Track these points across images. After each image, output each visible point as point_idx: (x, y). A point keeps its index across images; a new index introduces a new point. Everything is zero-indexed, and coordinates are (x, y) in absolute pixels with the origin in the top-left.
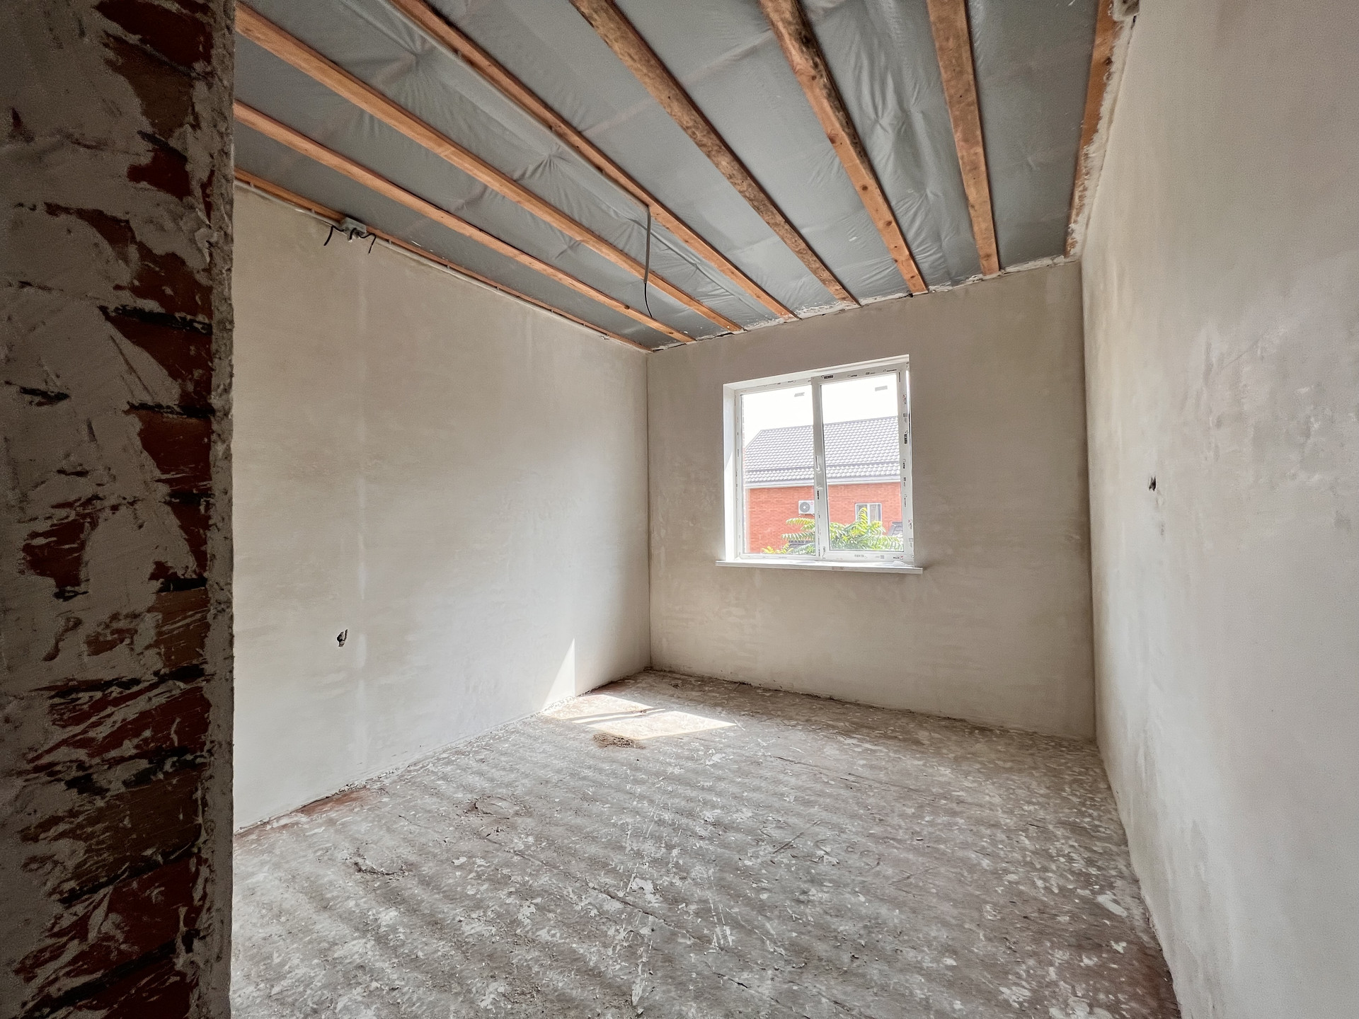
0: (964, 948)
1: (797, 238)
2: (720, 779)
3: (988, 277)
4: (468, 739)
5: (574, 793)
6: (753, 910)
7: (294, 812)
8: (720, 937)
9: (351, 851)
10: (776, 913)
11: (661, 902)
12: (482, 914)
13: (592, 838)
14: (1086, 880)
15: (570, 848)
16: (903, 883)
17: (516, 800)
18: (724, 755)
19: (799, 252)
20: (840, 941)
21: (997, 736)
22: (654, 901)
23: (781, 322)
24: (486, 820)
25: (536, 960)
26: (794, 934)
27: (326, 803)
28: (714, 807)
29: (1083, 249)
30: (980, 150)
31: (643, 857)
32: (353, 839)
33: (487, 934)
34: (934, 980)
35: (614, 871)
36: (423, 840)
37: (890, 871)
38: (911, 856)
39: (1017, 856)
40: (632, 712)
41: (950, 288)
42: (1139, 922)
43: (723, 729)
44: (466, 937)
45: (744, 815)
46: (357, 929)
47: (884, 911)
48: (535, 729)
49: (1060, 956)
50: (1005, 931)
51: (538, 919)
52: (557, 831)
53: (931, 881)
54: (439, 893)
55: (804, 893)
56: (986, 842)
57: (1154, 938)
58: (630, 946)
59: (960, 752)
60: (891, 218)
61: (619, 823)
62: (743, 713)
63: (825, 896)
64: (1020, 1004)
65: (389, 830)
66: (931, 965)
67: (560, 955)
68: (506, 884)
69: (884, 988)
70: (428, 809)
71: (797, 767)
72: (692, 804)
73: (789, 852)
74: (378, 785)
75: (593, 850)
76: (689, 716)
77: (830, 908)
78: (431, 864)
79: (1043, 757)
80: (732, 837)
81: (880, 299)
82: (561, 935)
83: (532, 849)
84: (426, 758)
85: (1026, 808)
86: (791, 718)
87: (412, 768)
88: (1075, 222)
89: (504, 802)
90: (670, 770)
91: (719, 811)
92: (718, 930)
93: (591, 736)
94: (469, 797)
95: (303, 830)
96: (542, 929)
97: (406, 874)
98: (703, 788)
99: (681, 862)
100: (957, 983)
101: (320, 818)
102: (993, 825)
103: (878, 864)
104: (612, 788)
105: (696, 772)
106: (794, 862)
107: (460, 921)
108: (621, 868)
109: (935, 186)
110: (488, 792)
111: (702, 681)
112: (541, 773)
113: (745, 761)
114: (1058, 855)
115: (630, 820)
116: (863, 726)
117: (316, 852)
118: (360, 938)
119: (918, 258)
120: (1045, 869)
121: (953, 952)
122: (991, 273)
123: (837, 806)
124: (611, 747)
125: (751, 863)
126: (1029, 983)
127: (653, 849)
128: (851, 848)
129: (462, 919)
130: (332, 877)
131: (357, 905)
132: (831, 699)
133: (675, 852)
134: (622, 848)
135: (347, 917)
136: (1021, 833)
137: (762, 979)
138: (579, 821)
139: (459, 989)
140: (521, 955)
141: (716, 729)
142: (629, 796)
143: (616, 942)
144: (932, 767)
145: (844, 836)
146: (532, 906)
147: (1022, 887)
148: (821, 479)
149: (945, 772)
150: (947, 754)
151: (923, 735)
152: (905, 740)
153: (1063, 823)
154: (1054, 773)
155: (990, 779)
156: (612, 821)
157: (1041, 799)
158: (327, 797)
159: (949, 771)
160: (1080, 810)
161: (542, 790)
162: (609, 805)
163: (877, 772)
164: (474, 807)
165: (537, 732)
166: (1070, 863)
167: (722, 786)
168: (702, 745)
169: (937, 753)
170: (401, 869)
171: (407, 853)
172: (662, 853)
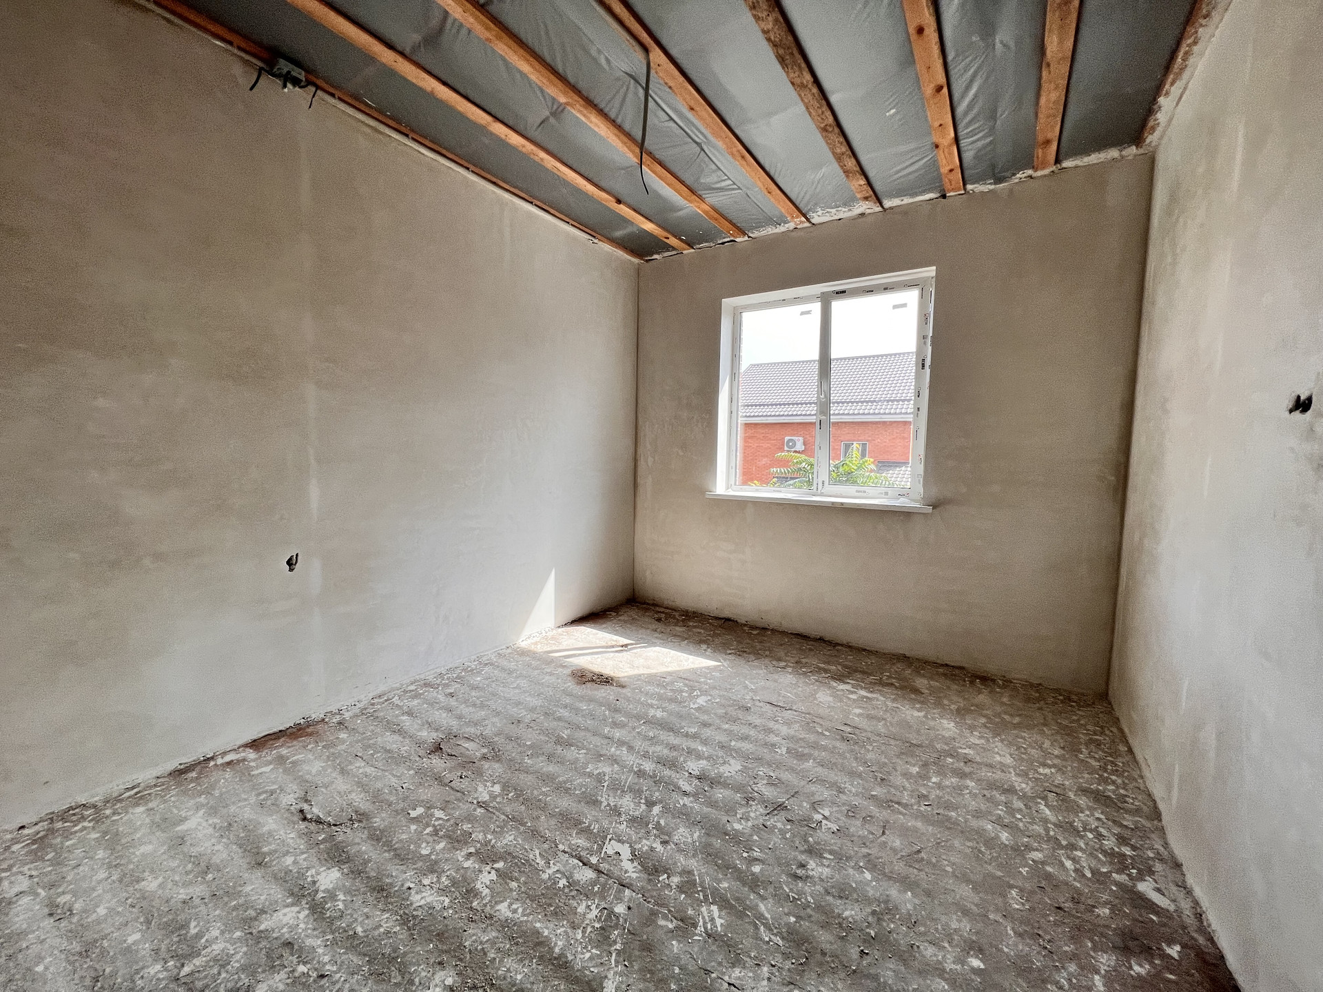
0: (991, 945)
2: (705, 725)
4: (439, 671)
5: (547, 735)
6: (744, 886)
7: (243, 746)
8: (707, 919)
9: (297, 795)
10: (771, 889)
11: (641, 871)
12: (435, 880)
13: (563, 789)
14: (1121, 863)
15: (540, 800)
16: (913, 858)
17: (486, 741)
18: (709, 698)
20: (846, 930)
21: (1000, 687)
22: (631, 870)
24: (451, 763)
25: (493, 942)
26: (792, 919)
27: (279, 738)
28: (699, 757)
31: (620, 815)
32: (302, 781)
33: (438, 906)
34: (959, 986)
35: (587, 831)
36: (379, 785)
37: (897, 843)
38: (919, 824)
39: (1038, 829)
40: (613, 647)
42: (1190, 920)
43: (708, 668)
44: (415, 910)
45: (732, 768)
46: (292, 894)
47: (894, 892)
48: (510, 662)
49: (1106, 960)
50: (1036, 925)
51: (498, 888)
52: (526, 780)
53: (944, 857)
54: (389, 851)
55: (802, 866)
57: (1211, 940)
58: (602, 928)
61: (596, 772)
62: (731, 654)
63: (826, 872)
65: (343, 772)
66: (953, 966)
67: (520, 937)
68: (466, 843)
70: (388, 748)
71: (788, 714)
72: (675, 754)
73: (783, 815)
74: (338, 718)
75: (565, 803)
76: (673, 652)
77: (833, 887)
78: (384, 815)
80: (720, 794)
82: (524, 910)
83: (498, 800)
84: (392, 690)
85: (1041, 771)
86: (779, 660)
87: (376, 700)
89: (472, 743)
90: (652, 712)
91: (705, 762)
92: (704, 909)
93: (568, 671)
94: (433, 736)
95: (249, 769)
96: (502, 902)
97: (356, 825)
98: (687, 735)
99: (662, 822)
101: (269, 754)
102: (1007, 791)
103: (884, 833)
104: (589, 731)
105: (680, 716)
106: (789, 827)
107: (410, 888)
108: (595, 828)
110: (454, 731)
111: (687, 616)
112: (514, 711)
113: (732, 705)
114: (1085, 829)
115: (607, 770)
116: (856, 671)
117: (259, 794)
118: (293, 905)
120: (1073, 847)
121: (980, 951)
123: (834, 761)
124: (589, 685)
125: (741, 827)
127: (632, 805)
128: (852, 812)
129: (412, 885)
130: (273, 826)
131: (295, 862)
132: (821, 640)
133: (656, 810)
134: (596, 803)
135: (282, 878)
136: (1039, 800)
137: (757, 978)
138: (551, 768)
139: (399, 979)
140: (477, 936)
141: (701, 668)
142: (606, 741)
143: (587, 922)
144: (934, 719)
145: (843, 797)
146: (493, 872)
147: (1049, 869)
149: (948, 726)
150: (949, 705)
151: (921, 683)
152: (902, 688)
153: (1084, 791)
154: (1067, 731)
155: (999, 735)
156: (588, 770)
157: (1056, 761)
158: (280, 731)
159: (952, 724)
160: (1101, 776)
161: (514, 731)
162: (585, 751)
163: (875, 722)
164: (437, 749)
165: (512, 665)
166: (1100, 840)
167: (707, 732)
168: (686, 685)
169: (938, 704)
170: (351, 820)
171: (360, 800)
172: (641, 810)
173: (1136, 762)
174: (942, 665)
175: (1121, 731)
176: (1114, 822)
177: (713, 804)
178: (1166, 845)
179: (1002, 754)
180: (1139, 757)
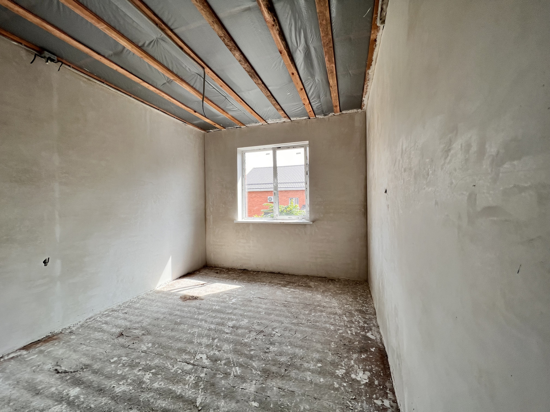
0: (324, 359)
1: (267, 90)
2: (235, 309)
3: (336, 114)
4: (118, 304)
5: (171, 322)
6: (248, 358)
7: (18, 350)
8: (234, 371)
9: (52, 364)
10: (257, 358)
11: (210, 362)
12: (125, 382)
13: (179, 340)
14: (364, 329)
15: (169, 346)
16: (304, 339)
17: (143, 328)
18: (237, 299)
19: (268, 96)
21: (337, 282)
22: (206, 362)
23: (261, 124)
24: (128, 339)
25: (152, 397)
26: (264, 365)
27: (38, 343)
28: (233, 320)
29: (366, 108)
30: (334, 66)
31: (202, 345)
32: (54, 358)
33: (127, 390)
34: (314, 372)
35: (189, 353)
36: (94, 353)
37: (299, 336)
38: (307, 329)
39: (342, 324)
40: (198, 285)
41: (323, 117)
42: (378, 341)
43: (237, 288)
44: (117, 394)
45: (245, 322)
46: (57, 401)
47: (297, 350)
48: (152, 296)
49: (355, 356)
50: (338, 351)
51: (153, 379)
52: (163, 340)
53: (314, 337)
54: (103, 376)
55: (268, 349)
56: (332, 320)
57: (383, 344)
58: (196, 383)
59: (324, 289)
60: (302, 87)
61: (192, 332)
62: (245, 281)
63: (276, 349)
64: (342, 375)
65: (75, 351)
66: (313, 367)
67: (164, 392)
68: (138, 366)
69: (296, 379)
70: (97, 338)
71: (266, 301)
72: (223, 320)
73: (262, 334)
74: (69, 330)
75: (180, 345)
76: (223, 284)
77: (278, 353)
78: (98, 364)
79: (351, 288)
80: (240, 331)
81: (298, 119)
82: (164, 384)
83: (151, 349)
84: (96, 315)
85: (345, 306)
86: (264, 282)
88: (364, 97)
89: (137, 330)
90: (214, 307)
91: (235, 321)
92: (233, 369)
93: (179, 297)
94: (118, 330)
95: (24, 358)
96: (155, 383)
97: (85, 370)
98: (228, 313)
99: (218, 344)
100: (321, 372)
101: (33, 351)
102: (335, 314)
103: (295, 333)
104: (189, 318)
105: (225, 307)
106: (264, 337)
107: (114, 387)
108: (192, 351)
109: (318, 77)
110: (128, 326)
111: (228, 270)
112: (155, 315)
113: (245, 300)
114: (355, 321)
115: (196, 330)
116: (290, 282)
117: (32, 367)
118: (58, 404)
119: (312, 104)
120: (351, 327)
121: (321, 361)
122: (337, 113)
123: (281, 314)
125: (247, 341)
126: (345, 367)
127: (207, 341)
128: (286, 329)
129: (115, 386)
130: (42, 378)
131: (56, 389)
132: (279, 273)
133: (216, 341)
134: (192, 342)
135: (52, 396)
136: (344, 315)
137: (251, 385)
138: (173, 334)
140: (145, 396)
141: (233, 289)
142: (196, 320)
143: (190, 382)
144: (315, 295)
145: (283, 325)
146: (150, 374)
147: (343, 334)
148: (276, 188)
149: (319, 297)
150: (320, 290)
151: (312, 284)
152: (305, 287)
153: (357, 310)
154: (355, 293)
155: (334, 297)
156: (188, 332)
157: (350, 303)
158: (38, 340)
159: (321, 296)
160: (362, 305)
161: (156, 322)
162: (187, 325)
163: (295, 299)
164: (122, 335)
165: (153, 298)
166: (359, 324)
167: (236, 311)
168: (228, 296)
169: (317, 290)
170: (82, 368)
171: (85, 360)
172: (210, 342)
173: (372, 299)
174: (319, 277)
175: (370, 291)
176: (364, 318)
177: (237, 335)
178: (376, 322)
179: (335, 303)
180: (373, 298)
